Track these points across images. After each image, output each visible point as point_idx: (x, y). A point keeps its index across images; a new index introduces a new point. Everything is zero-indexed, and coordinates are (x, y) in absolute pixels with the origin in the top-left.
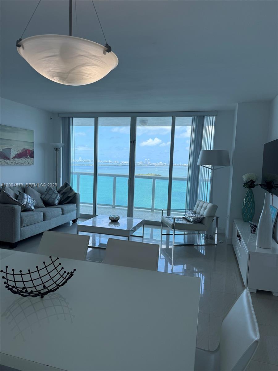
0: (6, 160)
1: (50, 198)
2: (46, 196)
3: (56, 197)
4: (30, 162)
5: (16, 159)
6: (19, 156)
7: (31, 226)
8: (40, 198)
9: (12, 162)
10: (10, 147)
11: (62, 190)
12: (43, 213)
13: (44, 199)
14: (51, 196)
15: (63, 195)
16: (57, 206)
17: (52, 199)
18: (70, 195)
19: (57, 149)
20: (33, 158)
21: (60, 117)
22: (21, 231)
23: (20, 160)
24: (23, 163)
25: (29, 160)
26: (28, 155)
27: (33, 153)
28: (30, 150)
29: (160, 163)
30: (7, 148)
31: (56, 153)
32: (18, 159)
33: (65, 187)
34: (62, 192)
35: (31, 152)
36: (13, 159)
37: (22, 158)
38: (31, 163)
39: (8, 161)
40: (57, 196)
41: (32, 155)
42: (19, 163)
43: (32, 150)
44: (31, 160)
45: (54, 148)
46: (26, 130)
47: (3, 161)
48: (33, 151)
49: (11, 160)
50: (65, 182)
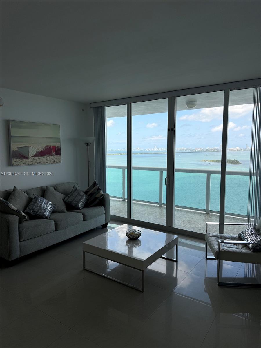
0: (23, 160)
1: (73, 200)
2: (69, 198)
3: (80, 200)
4: (56, 160)
5: (36, 158)
6: (41, 154)
7: (36, 239)
8: (62, 200)
9: (31, 162)
10: (28, 145)
11: (90, 191)
12: (55, 222)
13: (67, 202)
14: (75, 198)
15: (90, 196)
16: (81, 209)
17: (75, 201)
18: (97, 197)
19: (87, 144)
20: (60, 154)
21: (92, 108)
22: (20, 246)
23: (43, 158)
24: (47, 161)
25: (55, 157)
26: (53, 152)
27: (59, 149)
28: (55, 147)
29: (237, 148)
30: (24, 146)
31: (87, 148)
32: (40, 158)
33: (93, 187)
34: (89, 193)
35: (56, 149)
36: (33, 158)
37: (45, 156)
38: (58, 161)
39: (26, 160)
40: (82, 197)
41: (58, 151)
42: (41, 161)
43: (58, 147)
44: (57, 158)
45: (85, 143)
46: (48, 124)
47: (19, 160)
48: (60, 148)
49: (30, 159)
50: (94, 181)
